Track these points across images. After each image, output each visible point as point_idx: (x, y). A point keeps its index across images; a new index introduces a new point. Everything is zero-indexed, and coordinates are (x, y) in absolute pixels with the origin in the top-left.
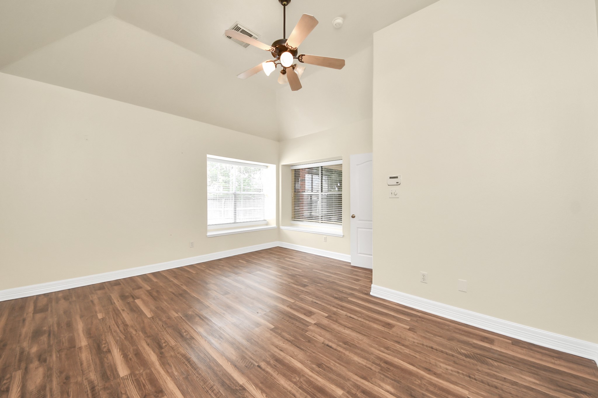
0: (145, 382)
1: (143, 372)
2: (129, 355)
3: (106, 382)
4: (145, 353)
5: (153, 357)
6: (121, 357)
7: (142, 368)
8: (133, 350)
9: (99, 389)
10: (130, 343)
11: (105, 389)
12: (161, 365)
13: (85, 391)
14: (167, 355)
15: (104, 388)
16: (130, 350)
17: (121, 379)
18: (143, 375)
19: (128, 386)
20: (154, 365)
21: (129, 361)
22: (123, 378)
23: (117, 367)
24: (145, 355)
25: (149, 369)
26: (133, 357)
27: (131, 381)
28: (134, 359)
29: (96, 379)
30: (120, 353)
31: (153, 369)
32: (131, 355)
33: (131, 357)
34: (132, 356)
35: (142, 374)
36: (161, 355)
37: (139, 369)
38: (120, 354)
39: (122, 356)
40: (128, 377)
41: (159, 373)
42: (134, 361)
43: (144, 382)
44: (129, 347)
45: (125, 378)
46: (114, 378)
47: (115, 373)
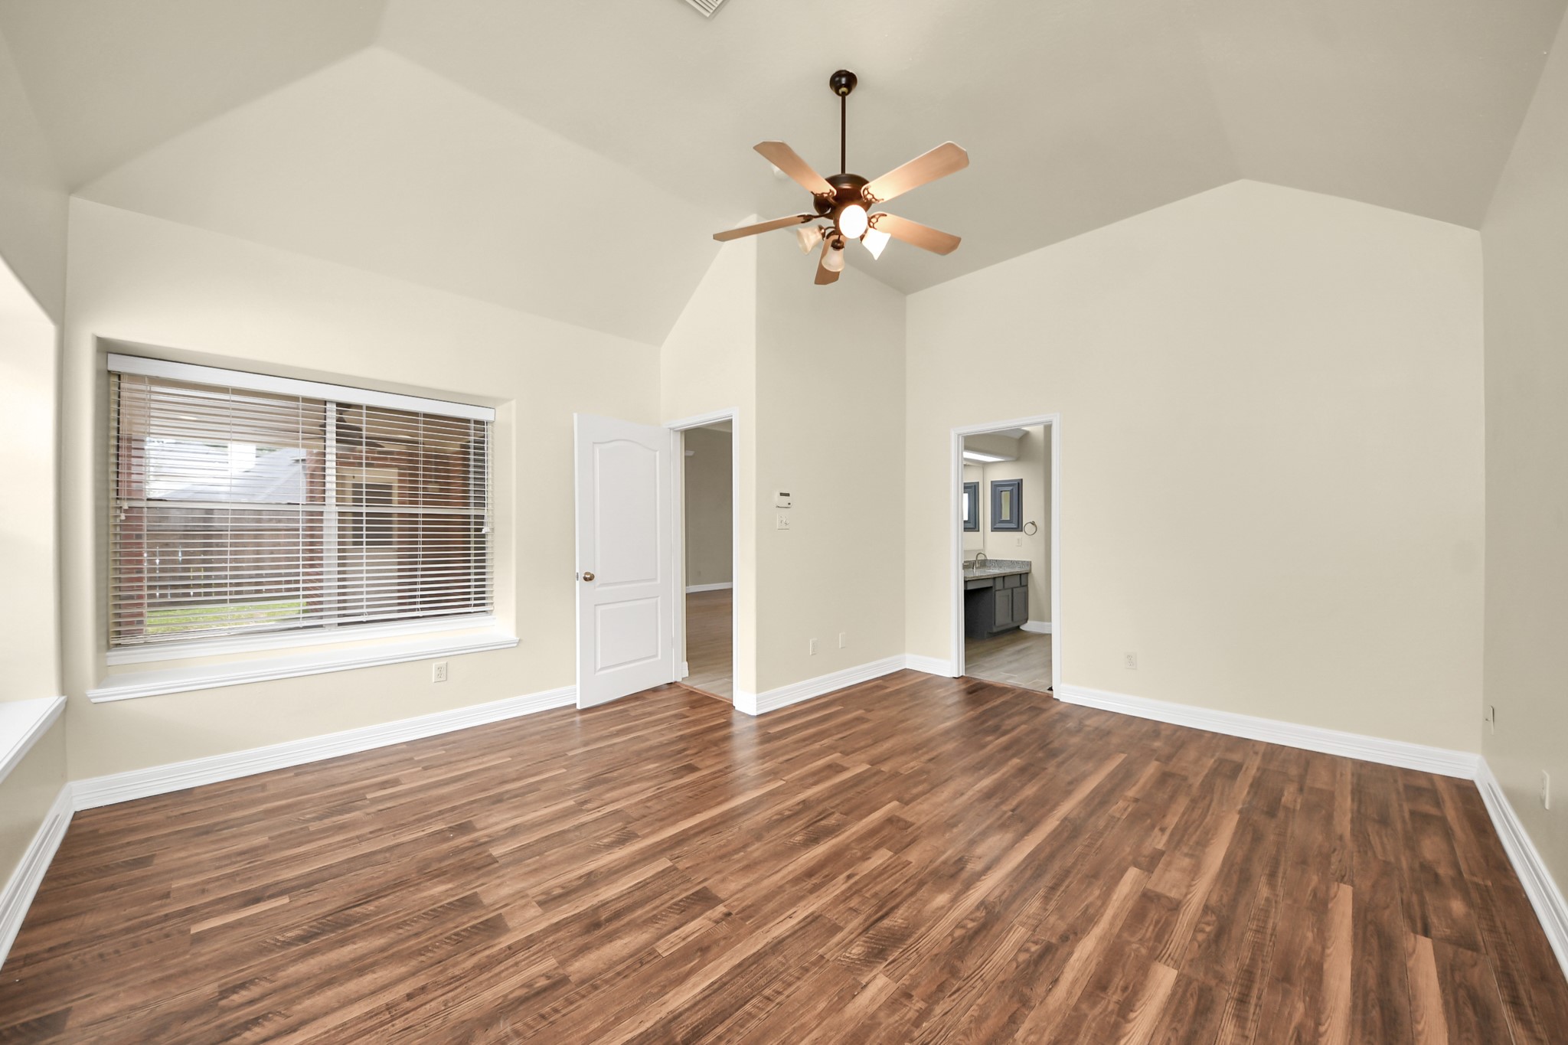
0: (1149, 925)
1: (1134, 943)
2: (1117, 1002)
3: (1211, 989)
4: (1086, 969)
5: (1087, 950)
6: (1136, 1018)
7: (1127, 949)
8: (1094, 1005)
9: (1231, 987)
10: (1077, 1034)
11: (1221, 979)
12: (1096, 922)
13: (1260, 1009)
14: (1062, 926)
15: (1221, 981)
16: (1101, 1013)
17: (1181, 967)
18: (1140, 937)
19: (1180, 946)
20: (1105, 935)
21: (1131, 988)
22: (1176, 965)
23: (1164, 1000)
24: (1092, 967)
25: (1119, 936)
26: (1117, 988)
27: (1168, 949)
28: (1118, 981)
29: (1225, 1015)
30: (1127, 1031)
31: (1116, 930)
32: (1114, 997)
33: (1119, 990)
34: (1114, 994)
35: (1141, 940)
36: (1071, 937)
37: (1133, 954)
38: (1129, 1026)
39: (1132, 1015)
40: (1167, 960)
41: (1115, 917)
42: (1124, 979)
43: (1151, 928)
44: (1094, 1025)
45: (1173, 962)
46: (1189, 983)
47: (1181, 990)
